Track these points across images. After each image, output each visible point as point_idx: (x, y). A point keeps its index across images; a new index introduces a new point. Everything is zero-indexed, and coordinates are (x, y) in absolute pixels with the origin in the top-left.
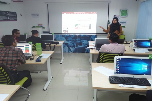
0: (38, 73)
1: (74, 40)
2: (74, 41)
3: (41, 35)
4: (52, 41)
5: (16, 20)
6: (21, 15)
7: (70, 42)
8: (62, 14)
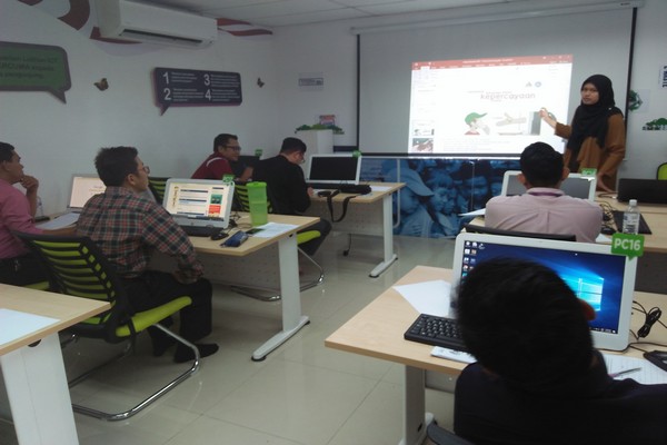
0: (267, 299)
1: (456, 182)
2: (456, 187)
4: (350, 182)
7: (441, 190)
8: (414, 73)
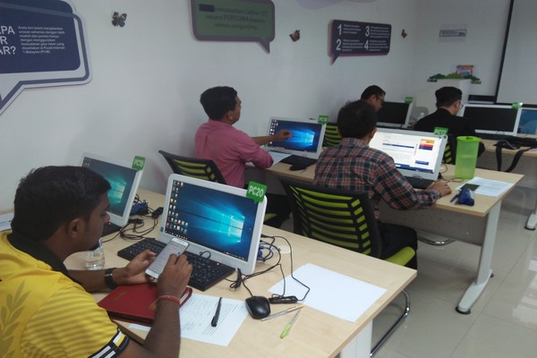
3: (466, 108)
4: (507, 133)
5: (385, 51)
6: (404, 35)
